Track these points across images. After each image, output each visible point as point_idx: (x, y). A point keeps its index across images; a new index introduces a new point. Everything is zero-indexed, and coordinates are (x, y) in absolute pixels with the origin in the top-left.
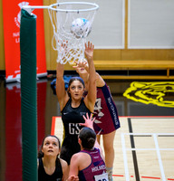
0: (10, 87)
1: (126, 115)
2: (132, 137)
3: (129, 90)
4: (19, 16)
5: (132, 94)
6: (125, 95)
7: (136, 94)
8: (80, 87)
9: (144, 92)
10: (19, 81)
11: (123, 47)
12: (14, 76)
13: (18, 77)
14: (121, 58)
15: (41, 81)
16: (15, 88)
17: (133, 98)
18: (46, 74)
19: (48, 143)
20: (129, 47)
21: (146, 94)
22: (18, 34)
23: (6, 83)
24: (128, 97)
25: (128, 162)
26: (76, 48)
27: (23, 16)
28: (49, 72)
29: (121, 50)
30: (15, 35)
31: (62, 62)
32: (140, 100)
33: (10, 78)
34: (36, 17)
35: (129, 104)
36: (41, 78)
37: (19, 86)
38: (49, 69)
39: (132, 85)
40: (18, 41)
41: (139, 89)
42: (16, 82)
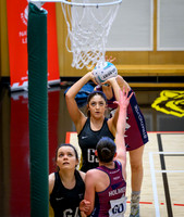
0: (16, 97)
1: (155, 131)
2: (162, 157)
3: (158, 101)
4: (26, 11)
5: (162, 105)
6: (154, 106)
7: (167, 105)
8: (101, 103)
9: (177, 103)
10: (26, 89)
11: (151, 49)
12: (21, 84)
13: (26, 84)
14: (149, 62)
15: (53, 90)
16: (21, 98)
17: (163, 110)
18: (58, 81)
19: (62, 154)
20: (159, 49)
21: (179, 105)
22: (25, 33)
23: (11, 92)
24: (158, 108)
25: (158, 186)
26: (94, 49)
27: (31, 12)
28: (63, 79)
29: (149, 52)
30: (21, 34)
31: (78, 67)
32: (172, 113)
33: (15, 86)
34: (46, 12)
35: (158, 117)
36: (52, 86)
37: (26, 96)
38: (62, 75)
39: (162, 93)
40: (25, 42)
41: (170, 99)
42: (22, 91)
